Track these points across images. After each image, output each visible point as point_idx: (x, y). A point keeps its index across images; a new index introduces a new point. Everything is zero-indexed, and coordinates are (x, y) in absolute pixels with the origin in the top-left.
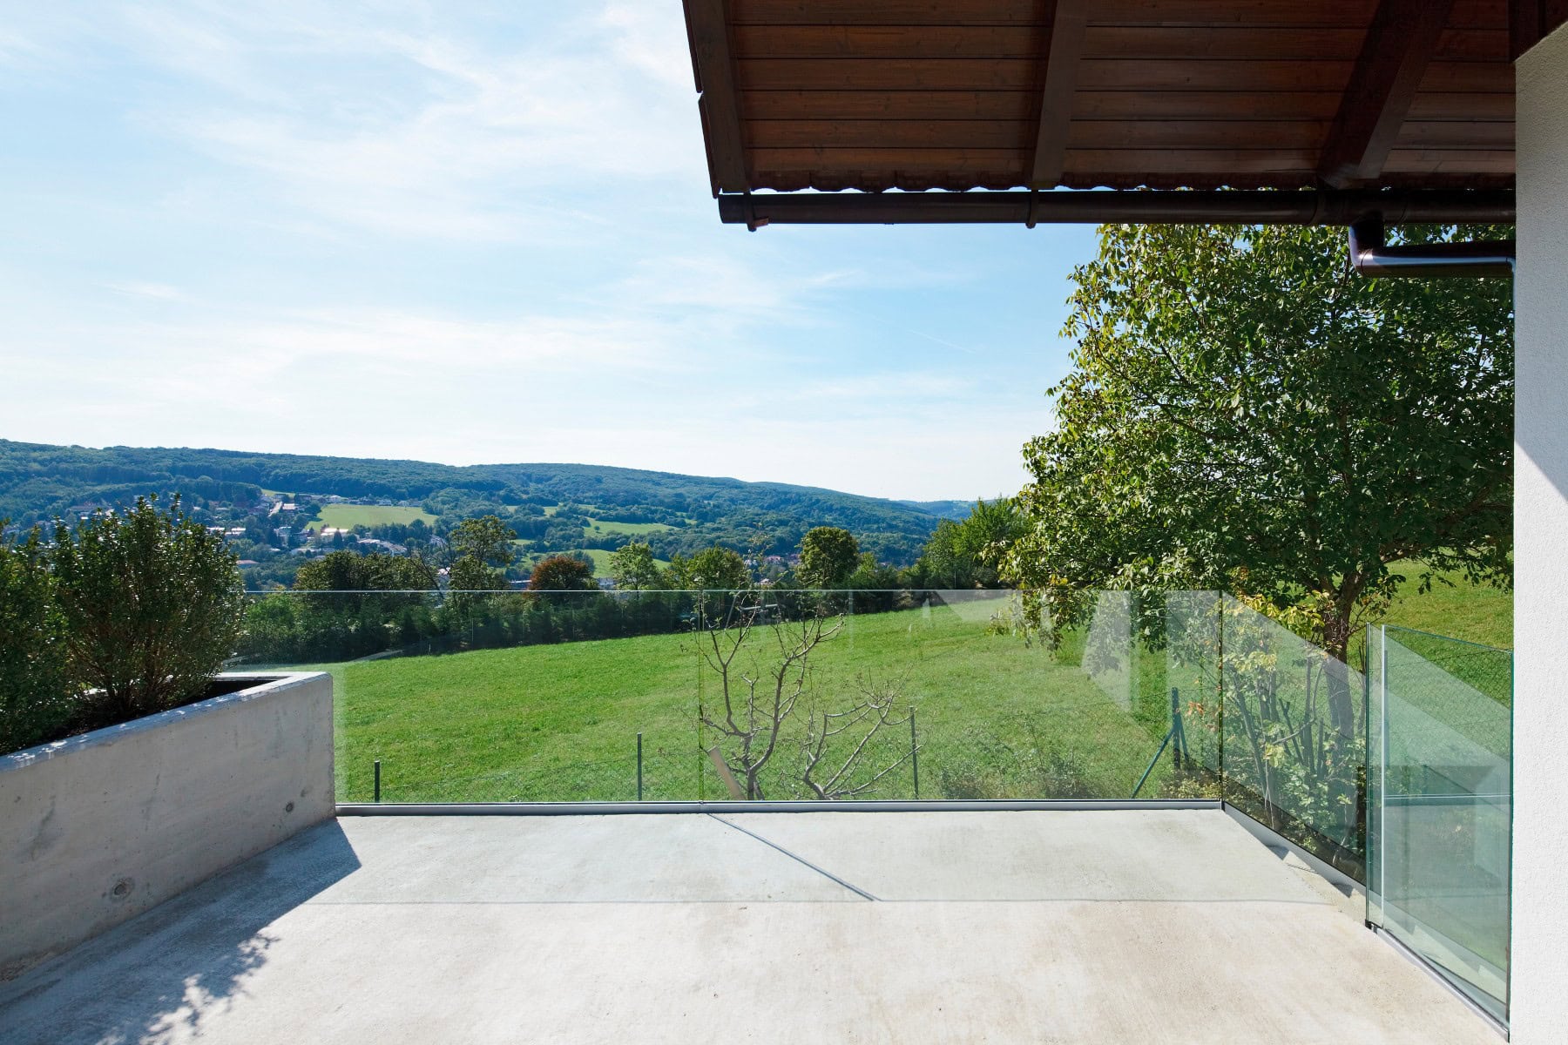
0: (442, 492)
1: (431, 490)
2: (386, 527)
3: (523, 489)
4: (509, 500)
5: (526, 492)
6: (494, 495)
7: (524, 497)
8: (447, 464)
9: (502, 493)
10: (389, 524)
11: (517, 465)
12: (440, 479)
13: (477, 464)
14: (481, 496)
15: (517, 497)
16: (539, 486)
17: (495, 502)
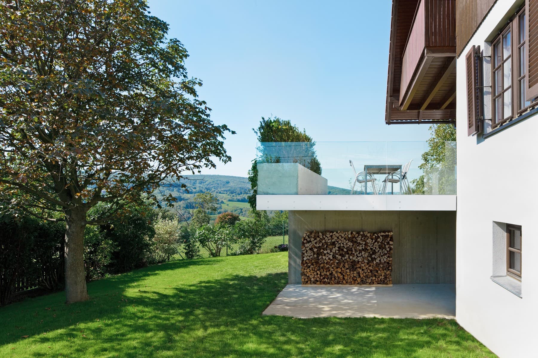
3: (193, 187)
4: (188, 192)
5: (195, 188)
6: (181, 190)
7: (194, 190)
14: (175, 190)
15: (191, 190)
16: (200, 185)
17: (180, 192)
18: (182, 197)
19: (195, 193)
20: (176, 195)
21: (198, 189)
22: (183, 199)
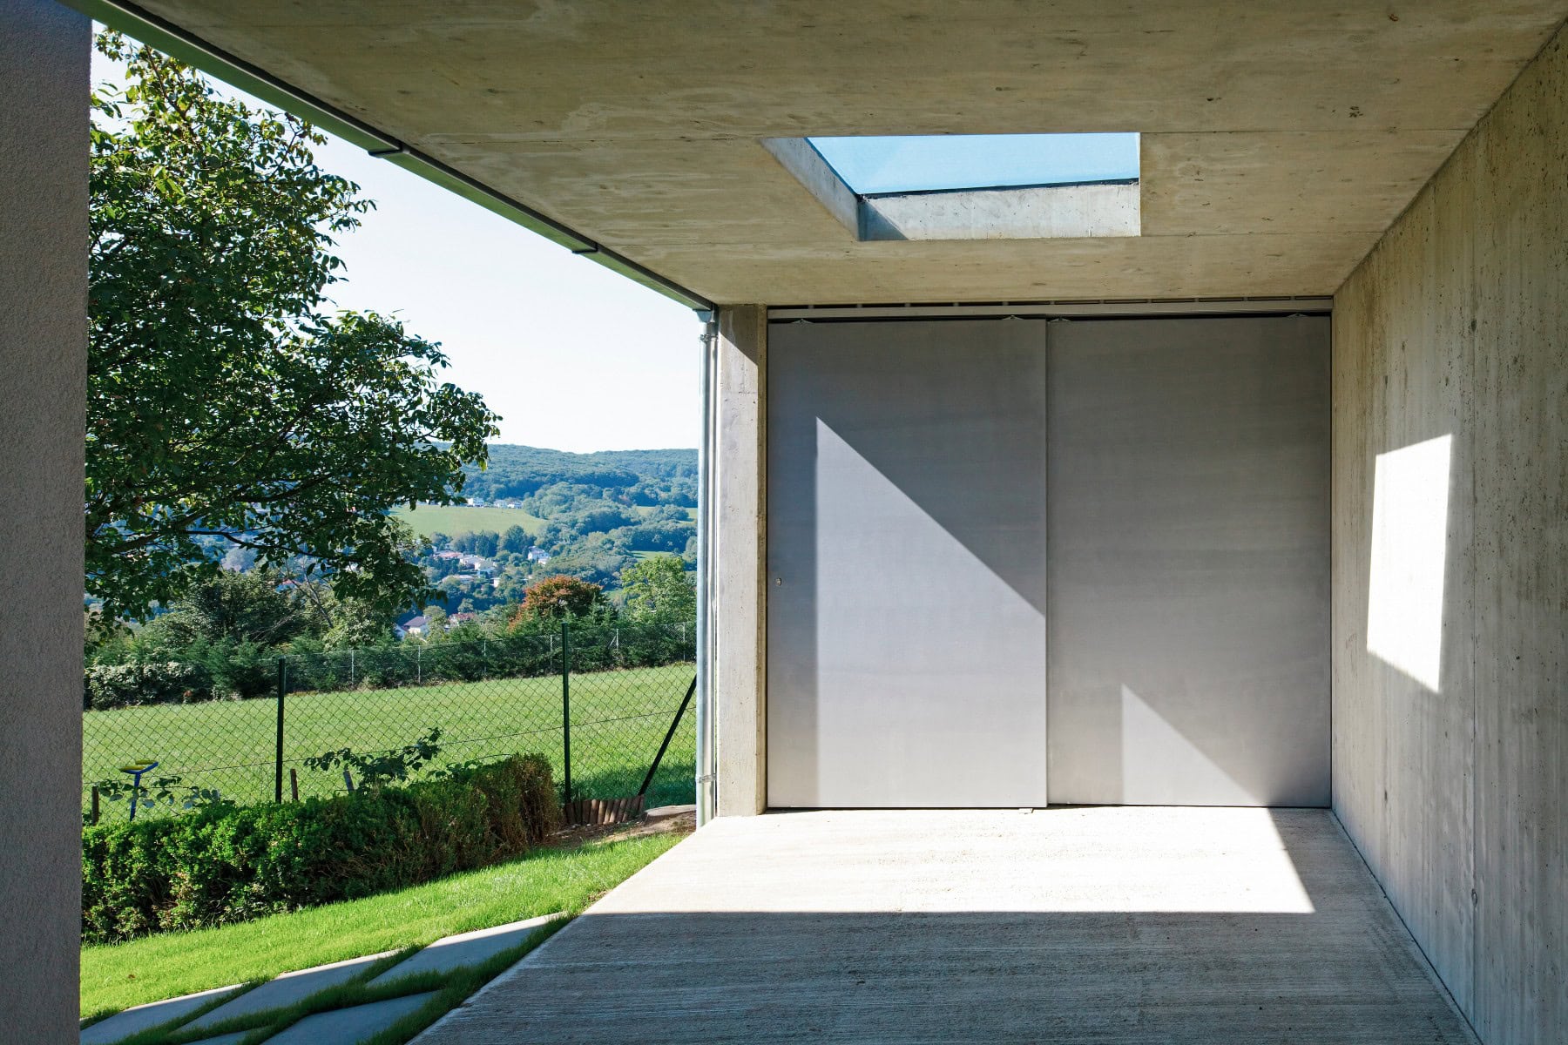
0: (555, 488)
1: (537, 486)
2: (474, 535)
3: (662, 484)
4: (642, 500)
5: (667, 489)
6: (622, 493)
7: (663, 495)
8: (564, 450)
9: (633, 490)
10: (477, 532)
11: (657, 452)
12: (550, 470)
13: (604, 450)
14: (605, 495)
15: (653, 496)
16: (687, 480)
17: (623, 502)
18: (623, 516)
19: (667, 502)
20: (606, 509)
21: (675, 491)
22: (627, 522)
